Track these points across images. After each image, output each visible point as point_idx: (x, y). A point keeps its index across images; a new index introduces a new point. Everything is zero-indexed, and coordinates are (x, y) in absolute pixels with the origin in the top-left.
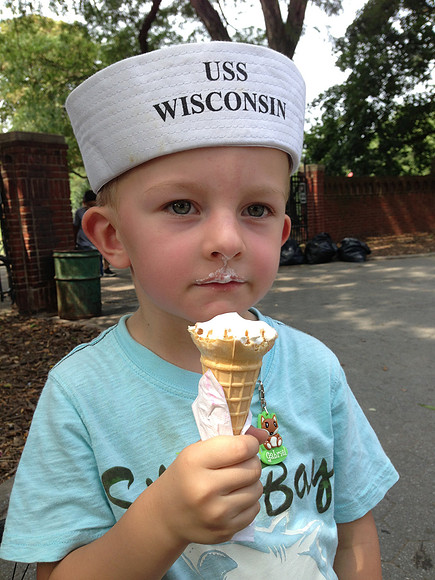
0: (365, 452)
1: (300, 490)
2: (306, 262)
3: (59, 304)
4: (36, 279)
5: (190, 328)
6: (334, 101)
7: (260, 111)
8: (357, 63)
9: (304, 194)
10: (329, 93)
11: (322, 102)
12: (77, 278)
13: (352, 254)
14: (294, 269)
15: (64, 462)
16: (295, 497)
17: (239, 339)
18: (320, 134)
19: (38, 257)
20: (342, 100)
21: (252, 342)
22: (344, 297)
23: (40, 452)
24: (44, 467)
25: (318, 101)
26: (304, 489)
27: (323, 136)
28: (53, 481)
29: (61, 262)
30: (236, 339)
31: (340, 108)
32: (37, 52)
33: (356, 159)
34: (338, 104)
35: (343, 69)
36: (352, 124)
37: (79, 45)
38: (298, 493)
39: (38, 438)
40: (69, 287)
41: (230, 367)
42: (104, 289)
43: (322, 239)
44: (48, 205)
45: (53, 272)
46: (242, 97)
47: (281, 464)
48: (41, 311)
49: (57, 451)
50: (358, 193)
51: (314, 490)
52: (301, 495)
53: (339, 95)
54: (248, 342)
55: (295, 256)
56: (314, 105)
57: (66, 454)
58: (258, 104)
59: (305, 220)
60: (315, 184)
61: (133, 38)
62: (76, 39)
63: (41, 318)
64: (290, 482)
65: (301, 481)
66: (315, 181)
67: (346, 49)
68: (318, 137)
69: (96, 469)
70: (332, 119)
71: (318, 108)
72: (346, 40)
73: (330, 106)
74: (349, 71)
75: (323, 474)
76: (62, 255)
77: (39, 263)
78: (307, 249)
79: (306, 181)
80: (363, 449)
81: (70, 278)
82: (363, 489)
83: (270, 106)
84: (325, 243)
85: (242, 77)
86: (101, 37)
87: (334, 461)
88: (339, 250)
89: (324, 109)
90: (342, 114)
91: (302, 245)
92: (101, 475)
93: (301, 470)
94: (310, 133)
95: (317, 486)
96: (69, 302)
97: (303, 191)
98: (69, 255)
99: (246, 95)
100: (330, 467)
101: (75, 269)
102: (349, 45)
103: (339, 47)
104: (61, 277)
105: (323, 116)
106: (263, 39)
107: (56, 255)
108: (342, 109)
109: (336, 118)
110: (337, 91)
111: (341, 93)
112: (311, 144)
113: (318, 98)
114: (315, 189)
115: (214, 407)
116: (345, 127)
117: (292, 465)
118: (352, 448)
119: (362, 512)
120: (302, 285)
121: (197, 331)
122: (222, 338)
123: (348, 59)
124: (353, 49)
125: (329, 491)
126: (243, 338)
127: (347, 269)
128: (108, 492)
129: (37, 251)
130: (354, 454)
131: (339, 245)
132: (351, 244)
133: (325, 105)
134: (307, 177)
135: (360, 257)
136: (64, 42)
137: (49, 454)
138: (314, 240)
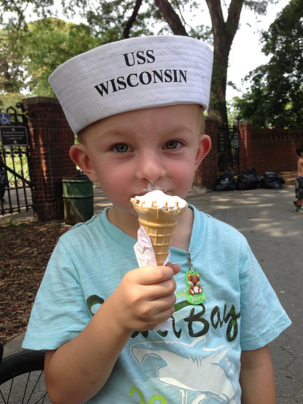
0: (266, 304)
1: (215, 323)
2: (238, 188)
3: (65, 214)
4: (51, 197)
5: (132, 199)
6: (260, 76)
7: (166, 81)
8: (277, 49)
9: (237, 141)
10: (256, 71)
11: (252, 77)
12: (77, 196)
13: (271, 184)
14: (230, 193)
15: (63, 290)
16: (211, 327)
17: (161, 207)
18: (250, 99)
19: (52, 182)
20: (266, 76)
21: (169, 210)
22: (264, 213)
23: (50, 284)
24: (52, 293)
25: (249, 77)
26: (217, 323)
27: (252, 101)
28: (57, 302)
29: (67, 185)
30: (158, 208)
31: (264, 81)
32: (55, 44)
33: (276, 117)
34: (263, 79)
35: (267, 54)
36: (273, 92)
37: (83, 38)
38: (213, 324)
39: (49, 276)
40: (72, 203)
41: (156, 225)
42: (95, 205)
43: (249, 173)
44: (59, 147)
45: (62, 192)
46: (152, 74)
47: (201, 305)
48: (53, 219)
49: (59, 284)
50: (276, 140)
51: (226, 325)
52: (215, 327)
53: (264, 72)
54: (167, 210)
55: (230, 184)
56: (246, 80)
57: (64, 286)
58: (164, 77)
59: (238, 159)
60: (245, 134)
61: (119, 34)
62: (81, 35)
63: (53, 224)
64: (207, 317)
65: (215, 318)
66: (245, 132)
67: (269, 40)
68: (249, 101)
69: (83, 295)
70: (259, 89)
71: (249, 81)
72: (270, 34)
73: (257, 80)
74: (271, 55)
75: (232, 316)
76: (67, 181)
77: (52, 186)
78: (239, 179)
79: (239, 132)
80: (264, 302)
81: (73, 196)
82: (264, 328)
83: (174, 76)
84: (252, 176)
85: (151, 60)
86: (98, 33)
87: (241, 308)
88: (262, 180)
89: (253, 82)
90: (266, 85)
91: (236, 177)
92: (86, 299)
93: (216, 310)
94: (242, 98)
95: (228, 323)
96: (72, 213)
97: (236, 139)
98: (73, 181)
99: (155, 72)
100: (237, 311)
101: (76, 190)
102: (271, 37)
103: (264, 39)
104: (67, 196)
105: (252, 87)
106: (210, 33)
107: (64, 180)
108: (266, 82)
109: (261, 88)
110: (263, 69)
111: (265, 71)
112: (243, 106)
113: (249, 74)
114: (245, 138)
115: (145, 248)
116: (268, 94)
117: (210, 306)
118: (256, 301)
119: (262, 344)
120: (235, 205)
121: (135, 201)
122: (150, 207)
123: (271, 47)
124: (274, 40)
125: (236, 327)
126: (164, 207)
127: (268, 194)
128: (90, 309)
129: (52, 178)
130: (257, 305)
131: (262, 177)
132: (271, 176)
133: (253, 79)
134: (240, 129)
135: (277, 185)
136: (72, 37)
137: (55, 286)
138: (244, 173)
